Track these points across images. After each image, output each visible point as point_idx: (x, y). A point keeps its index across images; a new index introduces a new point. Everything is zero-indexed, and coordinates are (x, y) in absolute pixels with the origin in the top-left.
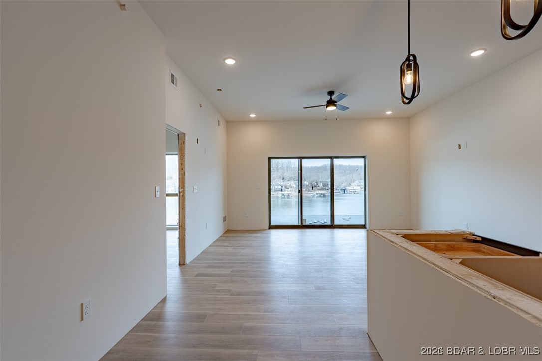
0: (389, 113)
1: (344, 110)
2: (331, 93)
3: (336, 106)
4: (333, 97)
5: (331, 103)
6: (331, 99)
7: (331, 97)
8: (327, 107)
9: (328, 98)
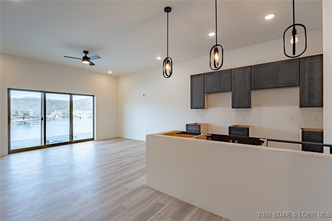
0: (110, 72)
1: (91, 65)
2: (86, 52)
3: (89, 61)
4: (87, 55)
5: (86, 58)
6: (86, 56)
7: (86, 55)
8: (83, 60)
9: (84, 55)
